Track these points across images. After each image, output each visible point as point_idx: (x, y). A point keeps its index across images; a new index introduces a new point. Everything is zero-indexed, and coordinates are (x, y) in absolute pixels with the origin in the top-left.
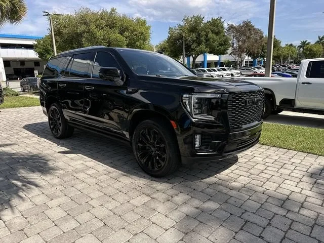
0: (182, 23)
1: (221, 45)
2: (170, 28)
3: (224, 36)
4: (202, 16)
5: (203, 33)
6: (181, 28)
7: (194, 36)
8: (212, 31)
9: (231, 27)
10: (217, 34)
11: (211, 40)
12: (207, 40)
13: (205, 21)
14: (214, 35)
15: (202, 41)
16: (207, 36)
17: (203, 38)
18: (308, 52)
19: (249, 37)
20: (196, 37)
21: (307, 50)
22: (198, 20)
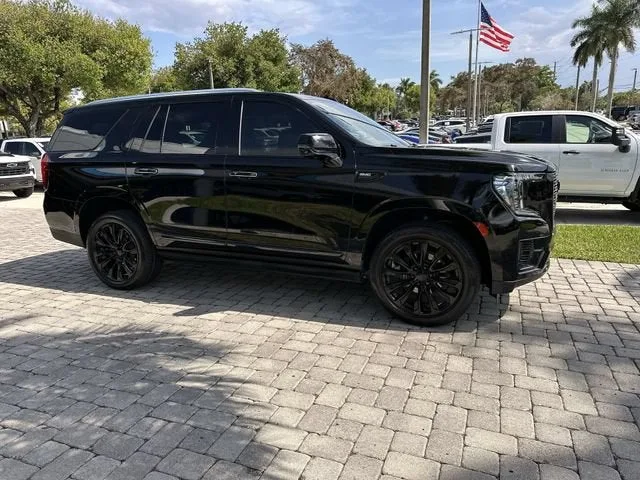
0: (204, 37)
1: (285, 84)
2: (178, 46)
3: (288, 66)
4: (244, 25)
5: (250, 59)
6: (202, 46)
7: (231, 63)
8: (265, 56)
9: (299, 50)
10: (275, 61)
11: (267, 74)
12: (258, 73)
13: (250, 35)
14: (271, 64)
15: (249, 75)
16: (256, 65)
17: (250, 70)
18: (413, 99)
19: (332, 71)
20: (235, 66)
21: (411, 94)
22: (235, 32)
